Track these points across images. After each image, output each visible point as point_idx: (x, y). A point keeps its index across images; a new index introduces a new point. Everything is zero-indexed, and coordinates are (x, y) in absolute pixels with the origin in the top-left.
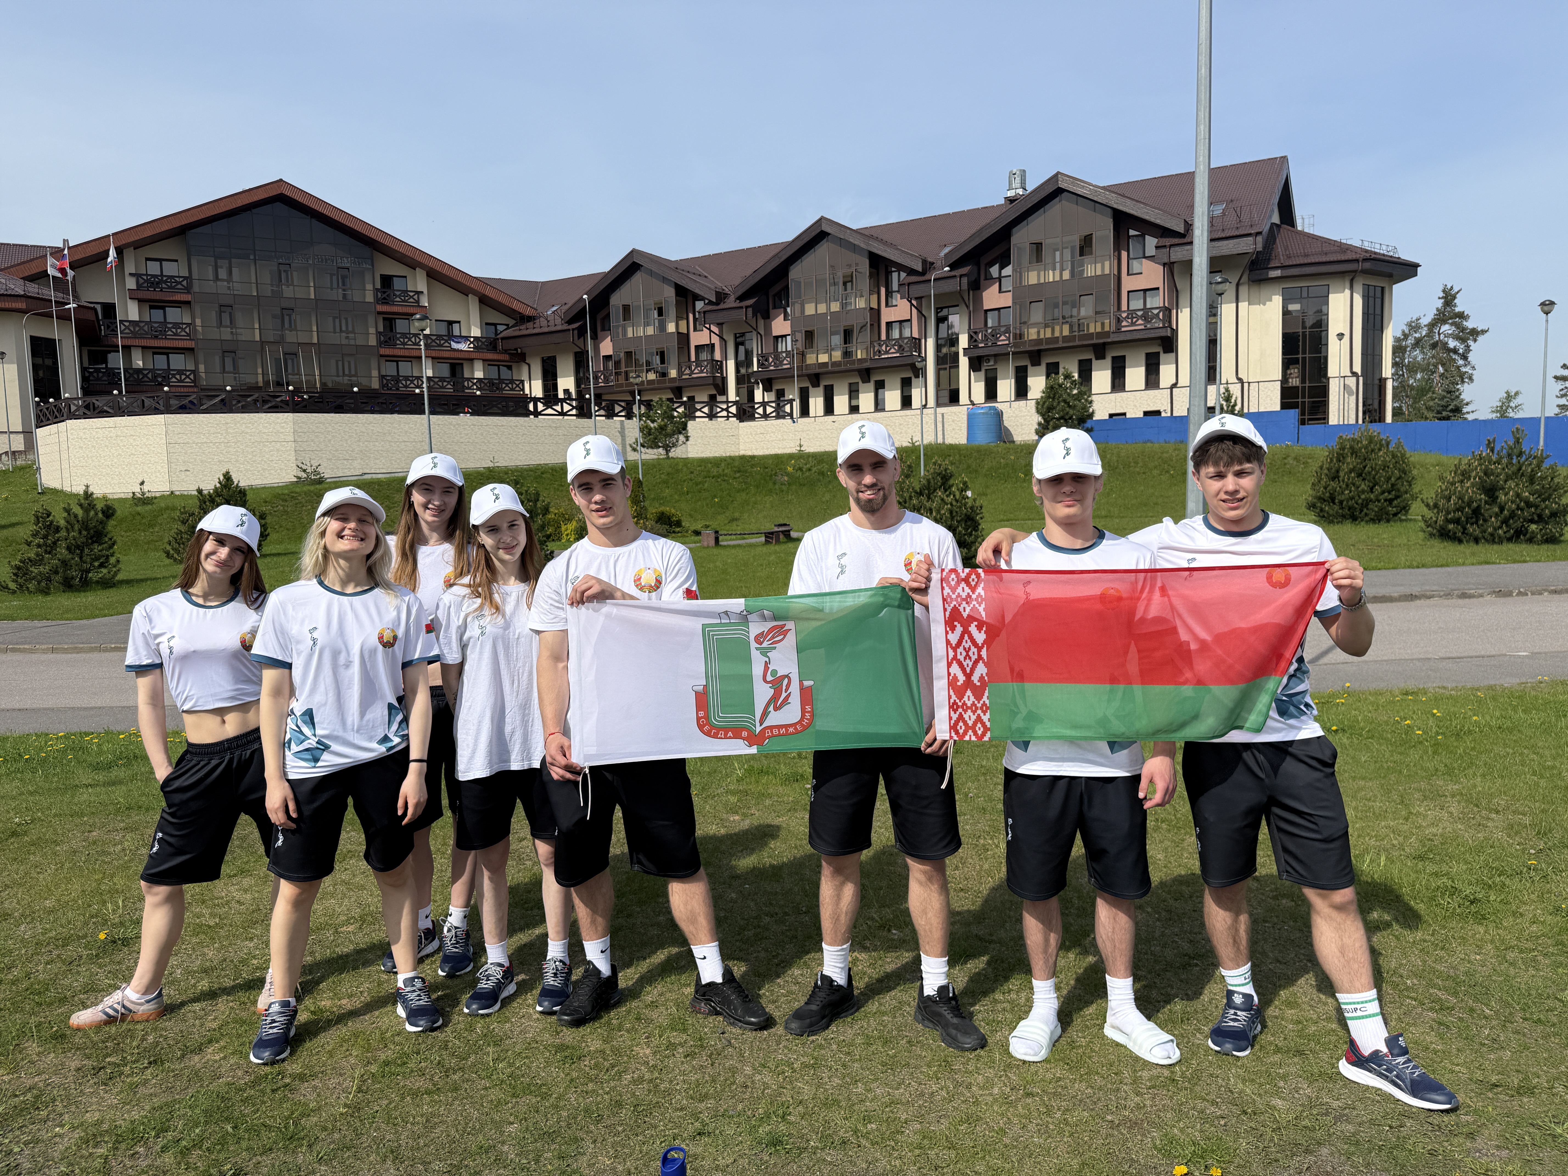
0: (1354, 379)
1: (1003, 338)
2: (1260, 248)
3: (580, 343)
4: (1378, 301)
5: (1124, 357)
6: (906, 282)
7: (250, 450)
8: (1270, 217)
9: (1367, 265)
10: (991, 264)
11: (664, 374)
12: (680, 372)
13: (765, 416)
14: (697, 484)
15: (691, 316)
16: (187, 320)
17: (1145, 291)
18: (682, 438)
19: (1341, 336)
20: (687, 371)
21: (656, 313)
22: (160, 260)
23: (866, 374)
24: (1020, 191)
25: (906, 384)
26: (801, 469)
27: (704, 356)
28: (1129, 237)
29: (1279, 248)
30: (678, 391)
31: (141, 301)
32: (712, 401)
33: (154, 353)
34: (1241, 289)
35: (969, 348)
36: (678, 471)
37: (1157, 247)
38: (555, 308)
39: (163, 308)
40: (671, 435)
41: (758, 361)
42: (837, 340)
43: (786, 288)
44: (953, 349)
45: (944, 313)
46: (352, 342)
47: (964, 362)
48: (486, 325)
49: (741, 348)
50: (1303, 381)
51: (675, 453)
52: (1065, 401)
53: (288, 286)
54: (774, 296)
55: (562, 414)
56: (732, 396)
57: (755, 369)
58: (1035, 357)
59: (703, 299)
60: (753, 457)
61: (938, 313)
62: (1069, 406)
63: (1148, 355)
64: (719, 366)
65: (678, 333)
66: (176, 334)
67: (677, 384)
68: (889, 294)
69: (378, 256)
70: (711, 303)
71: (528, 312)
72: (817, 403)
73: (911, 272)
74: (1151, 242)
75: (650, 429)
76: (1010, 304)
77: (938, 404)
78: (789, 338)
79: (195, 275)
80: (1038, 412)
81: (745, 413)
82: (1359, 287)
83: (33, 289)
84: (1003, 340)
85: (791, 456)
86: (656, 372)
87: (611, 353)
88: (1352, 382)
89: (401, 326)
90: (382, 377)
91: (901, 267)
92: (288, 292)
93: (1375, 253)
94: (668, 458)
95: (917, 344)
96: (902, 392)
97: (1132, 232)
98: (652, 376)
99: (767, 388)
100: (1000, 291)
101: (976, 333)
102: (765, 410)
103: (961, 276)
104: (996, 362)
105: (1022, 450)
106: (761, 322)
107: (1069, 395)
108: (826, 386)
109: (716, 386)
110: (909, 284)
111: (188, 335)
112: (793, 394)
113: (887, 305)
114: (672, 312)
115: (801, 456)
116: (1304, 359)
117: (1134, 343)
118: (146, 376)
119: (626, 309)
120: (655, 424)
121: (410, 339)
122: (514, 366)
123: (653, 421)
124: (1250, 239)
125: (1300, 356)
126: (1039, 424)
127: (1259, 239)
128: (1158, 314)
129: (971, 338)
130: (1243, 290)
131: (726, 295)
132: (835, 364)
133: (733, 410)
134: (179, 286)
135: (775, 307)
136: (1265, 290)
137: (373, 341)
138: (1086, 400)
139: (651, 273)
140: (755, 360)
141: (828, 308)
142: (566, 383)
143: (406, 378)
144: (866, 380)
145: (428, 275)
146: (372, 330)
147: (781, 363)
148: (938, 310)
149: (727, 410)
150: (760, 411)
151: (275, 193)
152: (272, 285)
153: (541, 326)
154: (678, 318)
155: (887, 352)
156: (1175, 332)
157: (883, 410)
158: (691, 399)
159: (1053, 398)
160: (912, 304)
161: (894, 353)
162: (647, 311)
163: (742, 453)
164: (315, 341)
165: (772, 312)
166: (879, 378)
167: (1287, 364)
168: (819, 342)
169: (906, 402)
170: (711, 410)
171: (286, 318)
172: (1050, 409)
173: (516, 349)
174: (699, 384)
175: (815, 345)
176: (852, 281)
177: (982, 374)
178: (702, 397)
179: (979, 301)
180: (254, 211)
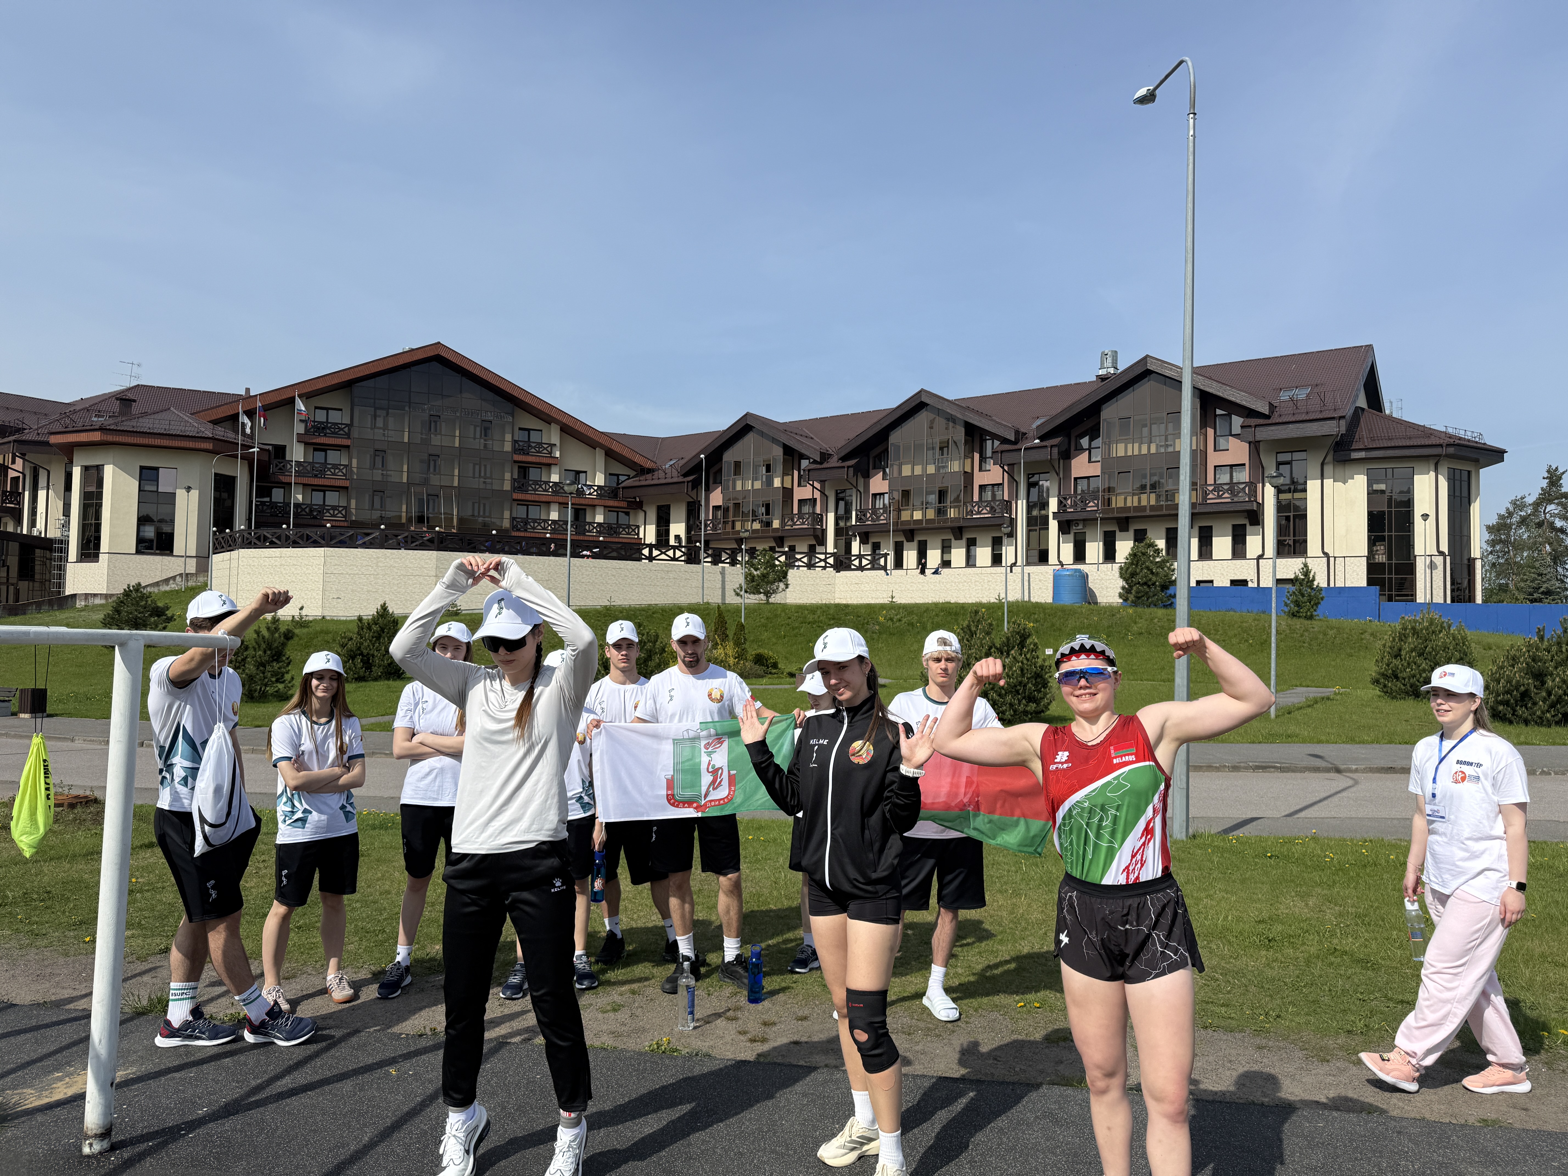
0: (1442, 558)
1: (1091, 504)
2: (1343, 430)
3: (693, 494)
4: (1465, 485)
5: (1211, 527)
6: (999, 449)
7: (396, 582)
8: (1355, 401)
9: (1451, 450)
10: (1082, 436)
11: (768, 524)
12: (783, 523)
13: (861, 568)
14: (793, 629)
15: (796, 473)
16: (345, 462)
17: (1231, 466)
18: (782, 585)
19: (1425, 517)
20: (790, 523)
21: (764, 469)
22: (327, 409)
23: (958, 532)
24: (1112, 371)
25: (997, 543)
26: (891, 619)
27: (806, 509)
28: (1216, 416)
29: (1363, 431)
30: (780, 541)
31: (307, 444)
32: (811, 552)
33: (313, 490)
34: (1325, 467)
35: (1059, 512)
36: (776, 616)
37: (1242, 427)
38: (672, 462)
39: (325, 451)
40: (772, 583)
41: (857, 515)
42: (933, 498)
43: (886, 450)
44: (1043, 512)
45: (1035, 479)
46: (489, 487)
47: (1053, 525)
48: (609, 475)
49: (842, 504)
50: (1390, 558)
51: (775, 599)
52: (1148, 568)
53: (436, 435)
54: (875, 457)
55: (674, 559)
56: (830, 548)
57: (854, 523)
58: (1124, 523)
59: (808, 458)
60: (847, 606)
61: (1029, 478)
62: (1152, 573)
63: (1234, 527)
64: (819, 519)
65: (784, 488)
66: (334, 474)
67: (779, 534)
68: (983, 459)
69: (518, 411)
70: (815, 462)
71: (648, 465)
72: (910, 556)
73: (1004, 441)
74: (1237, 421)
75: (754, 577)
76: (1099, 473)
77: (1028, 564)
78: (886, 496)
79: (356, 422)
80: (1121, 576)
81: (842, 563)
82: (1444, 469)
83: (220, 432)
84: (1091, 506)
85: (882, 607)
86: (761, 522)
87: (720, 503)
88: (1439, 560)
89: (533, 474)
90: (513, 519)
91: (994, 436)
92: (436, 440)
93: (1460, 439)
94: (768, 603)
95: (1007, 506)
96: (993, 550)
97: (1219, 412)
98: (757, 526)
99: (864, 541)
100: (1090, 461)
101: (1065, 499)
102: (860, 562)
103: (1052, 446)
104: (1084, 526)
105: (1105, 612)
106: (861, 481)
107: (1151, 562)
108: (919, 541)
109: (816, 537)
110: (1002, 452)
111: (345, 475)
112: (888, 550)
113: (980, 470)
114: (780, 468)
115: (892, 607)
116: (1390, 537)
117: (1221, 514)
118: (303, 510)
119: (737, 465)
120: (758, 572)
121: (540, 486)
122: (632, 512)
123: (756, 569)
124: (1334, 423)
125: (1386, 534)
126: (1123, 588)
127: (1343, 423)
128: (1244, 488)
129: (1060, 503)
130: (1328, 469)
131: (830, 456)
132: (928, 521)
133: (831, 561)
134: (342, 432)
135: (874, 468)
136: (1349, 469)
137: (507, 486)
138: (1169, 568)
139: (762, 434)
140: (854, 513)
141: (924, 469)
142: (677, 529)
143: (535, 521)
144: (958, 537)
145: (562, 430)
146: (508, 476)
147: (878, 518)
148: (1029, 476)
149: (825, 560)
150: (856, 563)
151: (433, 354)
152: (422, 434)
153: (658, 478)
154: (785, 474)
155: (979, 513)
156: (1261, 506)
157: (974, 566)
158: (792, 549)
159: (1137, 565)
160: (1004, 470)
161: (986, 514)
162: (756, 467)
163: (837, 601)
164: (456, 484)
165: (872, 471)
166: (971, 536)
167: (1373, 541)
168: (915, 500)
169: (997, 560)
170: (810, 560)
171: (432, 463)
172: (1133, 575)
173: (635, 498)
174: (800, 534)
175: (911, 503)
176: (948, 447)
177: (1071, 537)
178: (802, 547)
179: (1068, 469)
180: (413, 368)
